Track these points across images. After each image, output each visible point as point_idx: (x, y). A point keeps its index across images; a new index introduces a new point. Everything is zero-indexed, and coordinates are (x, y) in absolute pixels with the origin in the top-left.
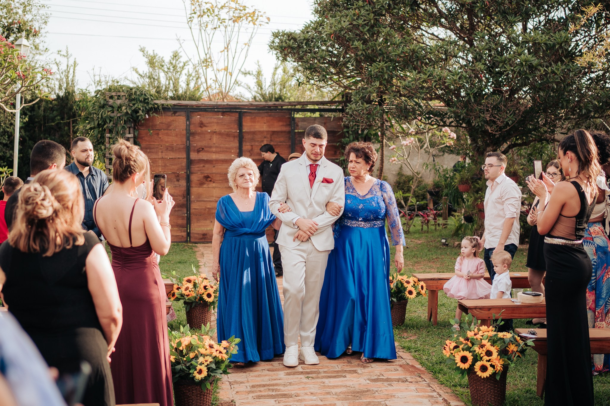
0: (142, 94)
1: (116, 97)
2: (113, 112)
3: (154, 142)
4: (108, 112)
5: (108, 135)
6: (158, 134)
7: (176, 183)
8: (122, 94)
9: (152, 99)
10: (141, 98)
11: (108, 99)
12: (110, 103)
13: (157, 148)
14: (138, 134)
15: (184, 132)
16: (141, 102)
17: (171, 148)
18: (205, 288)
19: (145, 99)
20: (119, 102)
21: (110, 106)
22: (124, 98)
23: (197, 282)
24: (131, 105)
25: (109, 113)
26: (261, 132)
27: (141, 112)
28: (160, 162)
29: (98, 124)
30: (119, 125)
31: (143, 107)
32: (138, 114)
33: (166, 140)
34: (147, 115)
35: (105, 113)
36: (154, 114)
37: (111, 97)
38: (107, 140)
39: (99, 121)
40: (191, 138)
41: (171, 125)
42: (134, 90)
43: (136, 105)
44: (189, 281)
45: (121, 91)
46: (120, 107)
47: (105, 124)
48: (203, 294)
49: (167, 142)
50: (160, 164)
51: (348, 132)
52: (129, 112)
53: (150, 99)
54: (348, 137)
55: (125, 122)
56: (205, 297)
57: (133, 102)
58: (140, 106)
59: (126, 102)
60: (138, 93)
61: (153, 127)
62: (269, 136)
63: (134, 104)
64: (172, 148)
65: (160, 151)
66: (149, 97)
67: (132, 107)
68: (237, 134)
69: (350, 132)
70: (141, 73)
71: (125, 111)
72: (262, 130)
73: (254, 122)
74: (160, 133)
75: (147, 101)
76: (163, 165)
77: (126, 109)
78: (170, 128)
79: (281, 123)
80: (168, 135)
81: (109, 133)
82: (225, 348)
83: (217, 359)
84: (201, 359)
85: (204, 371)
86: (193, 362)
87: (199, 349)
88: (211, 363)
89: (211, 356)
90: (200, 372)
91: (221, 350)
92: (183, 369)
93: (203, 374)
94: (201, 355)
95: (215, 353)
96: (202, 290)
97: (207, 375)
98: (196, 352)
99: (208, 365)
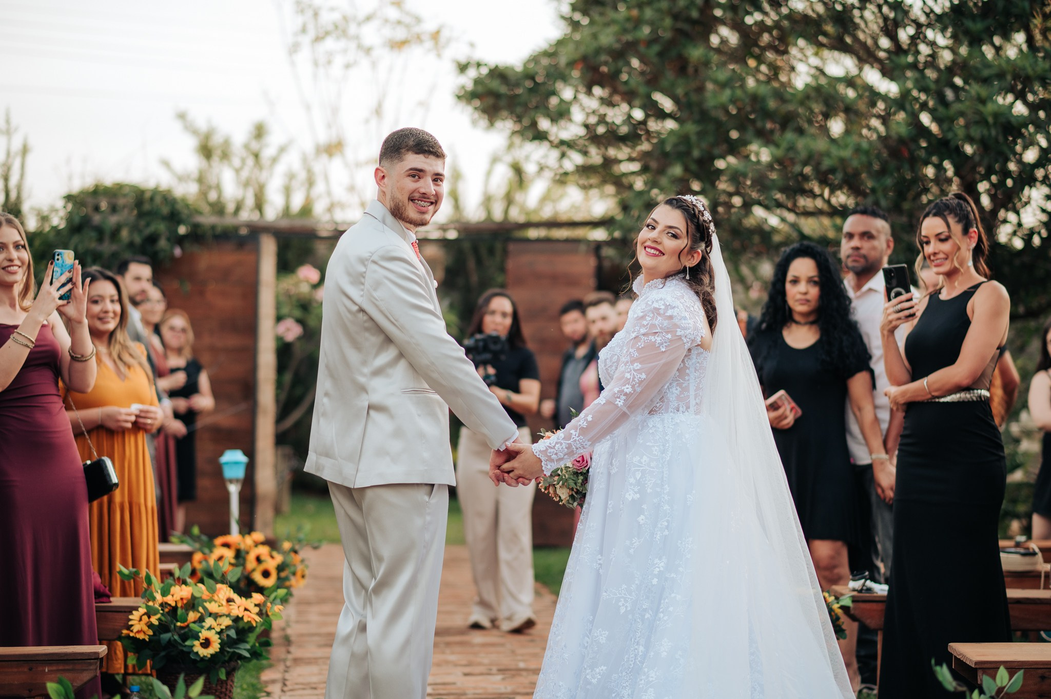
0: (166, 204)
1: (109, 209)
4: (90, 241)
6: (203, 292)
8: (123, 202)
12: (94, 222)
16: (163, 218)
18: (259, 560)
19: (173, 213)
21: (95, 229)
22: (126, 211)
23: (242, 547)
24: (142, 225)
31: (168, 230)
32: (157, 246)
33: (220, 305)
34: (176, 248)
35: (83, 244)
36: (194, 246)
37: (98, 209)
42: (148, 195)
43: (153, 227)
44: (226, 545)
45: (120, 195)
46: (117, 230)
52: (138, 242)
57: (147, 220)
58: (161, 227)
59: (131, 219)
61: (193, 277)
63: (148, 225)
67: (143, 229)
71: (128, 239)
74: (207, 292)
75: (177, 218)
77: (130, 234)
80: (224, 294)
82: (256, 605)
83: (241, 625)
84: (209, 621)
85: (214, 642)
86: (195, 627)
87: (205, 604)
88: (228, 627)
89: (228, 616)
90: (206, 644)
91: (247, 607)
92: (175, 640)
93: (212, 647)
94: (210, 615)
95: (236, 611)
96: (251, 563)
97: (220, 649)
98: (201, 609)
99: (222, 632)
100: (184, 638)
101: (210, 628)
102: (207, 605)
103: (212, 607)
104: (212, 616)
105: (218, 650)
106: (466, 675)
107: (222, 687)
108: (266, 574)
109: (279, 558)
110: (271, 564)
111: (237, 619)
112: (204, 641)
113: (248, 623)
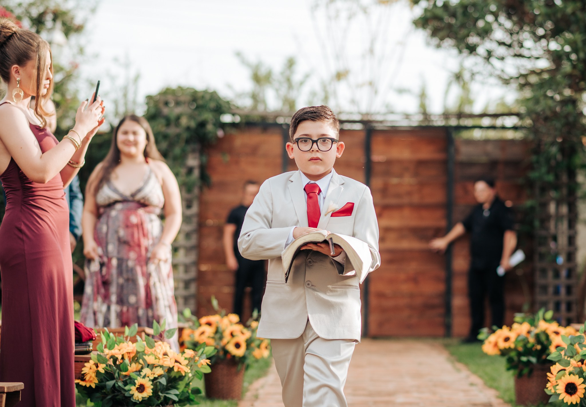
0: (212, 100)
1: (174, 104)
2: (169, 127)
6: (237, 162)
11: (161, 105)
12: (164, 113)
14: (207, 161)
18: (232, 335)
21: (165, 118)
23: (221, 325)
25: (163, 128)
26: (400, 162)
32: (206, 129)
34: (221, 132)
35: (157, 129)
41: (258, 149)
42: (200, 94)
44: (209, 324)
46: (179, 118)
48: (228, 343)
52: (193, 126)
53: (224, 109)
55: (187, 142)
61: (230, 151)
62: (412, 168)
68: (362, 163)
72: (401, 157)
73: (391, 145)
74: (241, 161)
77: (188, 121)
79: (432, 148)
80: (253, 164)
82: (186, 359)
83: (173, 374)
84: (146, 371)
85: (148, 387)
86: (133, 375)
87: (144, 356)
88: (160, 376)
89: (161, 366)
90: (141, 388)
91: (178, 360)
92: (119, 386)
93: (146, 392)
94: (148, 366)
95: (168, 363)
96: (227, 338)
97: (152, 393)
98: (141, 361)
99: (155, 379)
100: (126, 384)
101: (144, 377)
102: (146, 357)
103: (150, 359)
104: (149, 367)
105: (151, 394)
108: (238, 346)
109: (248, 334)
110: (242, 339)
111: (170, 370)
112: (139, 386)
113: (178, 372)
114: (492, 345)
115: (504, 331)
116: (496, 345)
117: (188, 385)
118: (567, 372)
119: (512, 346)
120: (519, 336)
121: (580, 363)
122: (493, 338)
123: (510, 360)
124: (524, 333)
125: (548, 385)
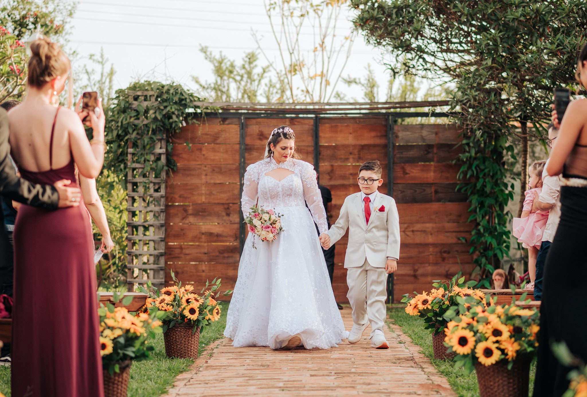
0: (176, 93)
1: (143, 98)
2: (138, 119)
3: (195, 160)
4: (131, 117)
5: (131, 150)
6: (200, 150)
7: (226, 218)
8: (151, 93)
9: (191, 101)
10: (176, 99)
11: (131, 100)
12: (134, 106)
13: (200, 169)
14: (172, 149)
15: (237, 147)
16: (176, 103)
17: (217, 169)
18: (188, 301)
19: (181, 100)
20: (145, 104)
21: (134, 110)
22: (153, 99)
23: (179, 294)
24: (162, 108)
25: (132, 120)
26: (345, 146)
27: (174, 117)
28: (203, 188)
29: (118, 136)
30: (145, 136)
31: (177, 110)
32: (171, 120)
33: (212, 158)
34: (184, 122)
35: (126, 120)
36: (194, 121)
37: (136, 98)
38: (129, 157)
39: (118, 131)
40: (246, 155)
41: (218, 137)
42: (166, 88)
43: (168, 108)
44: (168, 293)
45: (149, 89)
46: (146, 111)
47: (126, 134)
48: (184, 309)
49: (213, 160)
50: (203, 192)
51: (468, 144)
52: (159, 117)
53: (188, 100)
54: (469, 152)
55: (154, 132)
56: (186, 313)
57: (165, 104)
59: (156, 104)
60: (171, 92)
61: (193, 140)
62: (356, 152)
63: (166, 107)
64: (220, 168)
65: (204, 173)
66: (187, 96)
67: (162, 110)
68: (311, 149)
69: (471, 145)
70: (203, 83)
71: (153, 116)
72: (346, 143)
73: (336, 132)
74: (204, 149)
75: (183, 102)
76: (208, 192)
77: (155, 113)
78: (218, 141)
79: (373, 134)
80: (214, 150)
81: (132, 148)
82: (141, 321)
83: (130, 335)
84: (107, 332)
85: (109, 346)
88: (119, 336)
89: (120, 328)
90: (104, 347)
91: (134, 322)
93: (108, 349)
94: (109, 328)
95: (126, 325)
96: (184, 304)
97: (113, 350)
98: (103, 324)
99: (115, 338)
101: (106, 337)
102: (107, 321)
103: (110, 322)
105: (112, 352)
106: (311, 376)
107: (119, 378)
108: (192, 311)
109: (201, 301)
110: (195, 305)
111: (128, 331)
113: (135, 333)
114: (413, 307)
115: (424, 296)
116: (416, 307)
117: (143, 343)
118: (460, 327)
119: (430, 307)
120: (435, 298)
121: (471, 320)
122: (413, 301)
123: (428, 320)
124: (440, 296)
125: (446, 339)
